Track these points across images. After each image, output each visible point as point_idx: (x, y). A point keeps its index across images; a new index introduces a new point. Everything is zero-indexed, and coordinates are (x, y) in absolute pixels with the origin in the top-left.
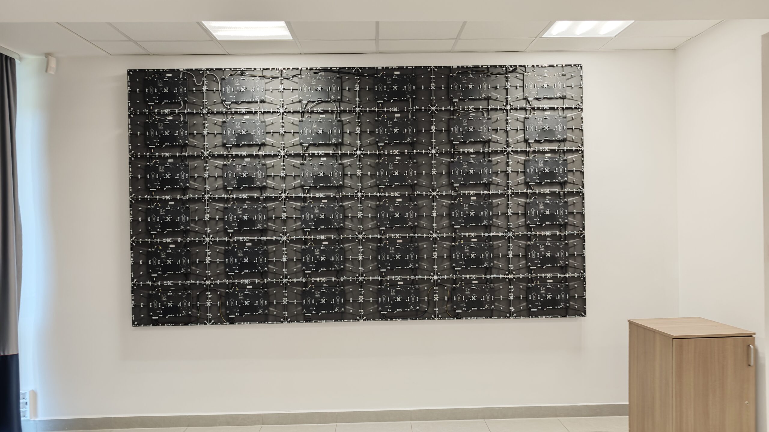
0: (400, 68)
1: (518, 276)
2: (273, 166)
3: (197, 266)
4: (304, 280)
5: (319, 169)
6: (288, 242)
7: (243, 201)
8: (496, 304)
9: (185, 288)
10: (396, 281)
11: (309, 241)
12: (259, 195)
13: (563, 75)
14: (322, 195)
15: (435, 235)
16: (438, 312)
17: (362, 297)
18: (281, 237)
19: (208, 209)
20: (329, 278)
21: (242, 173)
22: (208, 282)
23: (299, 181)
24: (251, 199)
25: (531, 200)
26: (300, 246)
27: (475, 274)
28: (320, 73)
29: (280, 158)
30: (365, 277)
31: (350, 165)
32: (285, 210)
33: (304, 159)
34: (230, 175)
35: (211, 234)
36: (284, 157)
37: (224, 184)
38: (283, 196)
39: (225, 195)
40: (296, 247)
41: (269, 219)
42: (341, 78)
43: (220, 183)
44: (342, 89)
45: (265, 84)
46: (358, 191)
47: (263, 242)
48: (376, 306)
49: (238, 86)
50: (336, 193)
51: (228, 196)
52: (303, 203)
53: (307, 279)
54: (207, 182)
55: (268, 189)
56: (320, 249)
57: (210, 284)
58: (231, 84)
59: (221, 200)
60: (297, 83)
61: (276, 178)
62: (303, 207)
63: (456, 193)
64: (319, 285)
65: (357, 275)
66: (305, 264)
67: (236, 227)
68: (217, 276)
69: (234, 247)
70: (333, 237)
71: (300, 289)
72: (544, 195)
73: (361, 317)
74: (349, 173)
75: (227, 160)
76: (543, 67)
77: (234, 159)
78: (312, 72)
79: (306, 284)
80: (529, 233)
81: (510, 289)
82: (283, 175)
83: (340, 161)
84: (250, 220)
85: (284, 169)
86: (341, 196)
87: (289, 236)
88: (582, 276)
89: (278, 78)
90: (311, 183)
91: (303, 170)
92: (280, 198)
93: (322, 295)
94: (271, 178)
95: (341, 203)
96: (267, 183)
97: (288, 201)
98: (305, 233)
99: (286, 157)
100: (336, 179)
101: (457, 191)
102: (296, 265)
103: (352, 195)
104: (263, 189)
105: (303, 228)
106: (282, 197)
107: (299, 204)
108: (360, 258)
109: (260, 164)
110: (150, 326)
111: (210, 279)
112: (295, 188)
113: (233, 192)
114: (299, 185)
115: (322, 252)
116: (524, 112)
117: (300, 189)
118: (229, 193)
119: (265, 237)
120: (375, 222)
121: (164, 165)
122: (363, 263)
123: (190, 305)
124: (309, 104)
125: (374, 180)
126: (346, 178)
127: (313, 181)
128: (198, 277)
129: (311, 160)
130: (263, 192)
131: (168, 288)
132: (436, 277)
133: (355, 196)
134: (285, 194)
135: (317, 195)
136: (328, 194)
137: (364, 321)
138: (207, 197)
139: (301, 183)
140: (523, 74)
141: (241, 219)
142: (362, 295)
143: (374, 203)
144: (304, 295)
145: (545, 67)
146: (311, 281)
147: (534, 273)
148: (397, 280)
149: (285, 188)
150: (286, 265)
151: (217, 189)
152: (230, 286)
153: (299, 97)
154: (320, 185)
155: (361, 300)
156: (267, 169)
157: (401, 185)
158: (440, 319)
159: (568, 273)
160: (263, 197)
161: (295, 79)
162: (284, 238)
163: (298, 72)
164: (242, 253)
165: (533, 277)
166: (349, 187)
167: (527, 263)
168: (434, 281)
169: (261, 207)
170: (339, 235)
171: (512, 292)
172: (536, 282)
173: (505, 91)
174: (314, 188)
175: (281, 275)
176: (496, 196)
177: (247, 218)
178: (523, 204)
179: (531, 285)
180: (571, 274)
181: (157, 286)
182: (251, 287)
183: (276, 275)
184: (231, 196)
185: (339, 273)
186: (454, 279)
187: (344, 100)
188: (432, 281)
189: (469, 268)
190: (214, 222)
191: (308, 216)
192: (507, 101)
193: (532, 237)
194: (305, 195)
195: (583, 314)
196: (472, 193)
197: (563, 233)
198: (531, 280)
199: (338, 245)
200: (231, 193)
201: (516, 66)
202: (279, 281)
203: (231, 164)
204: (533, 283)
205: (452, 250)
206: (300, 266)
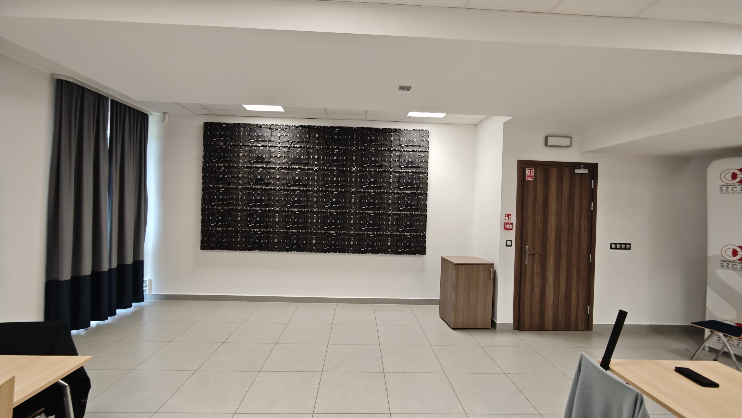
0: (339, 127)
1: (393, 233)
2: (273, 173)
3: (234, 221)
4: (286, 230)
5: (296, 175)
6: (279, 211)
7: (258, 189)
8: (382, 247)
9: (227, 231)
11: (289, 211)
12: (266, 187)
13: (420, 135)
14: (297, 188)
15: (353, 211)
16: (352, 250)
17: (315, 240)
18: (275, 208)
19: (240, 193)
20: (298, 230)
21: (258, 176)
23: (286, 181)
24: (261, 189)
25: (401, 196)
26: (285, 214)
27: (372, 232)
28: (299, 128)
30: (316, 230)
31: (311, 174)
32: (278, 195)
33: (288, 170)
34: (252, 176)
35: (241, 205)
36: (279, 169)
37: (248, 181)
39: (249, 186)
40: (282, 214)
41: (270, 199)
42: (309, 131)
44: (309, 136)
45: (272, 132)
46: (315, 187)
47: (266, 211)
48: (322, 245)
49: (258, 132)
50: (304, 188)
51: (251, 187)
52: (287, 192)
53: (288, 230)
54: (240, 179)
55: (271, 184)
56: (294, 215)
57: (239, 230)
58: (255, 131)
59: (247, 189)
60: (287, 132)
61: (274, 179)
62: (287, 194)
63: (364, 190)
64: (293, 233)
65: (313, 229)
66: (287, 222)
67: (254, 202)
68: (243, 227)
69: (252, 213)
70: (301, 210)
71: (284, 235)
72: (408, 194)
73: (314, 250)
74: (311, 178)
75: (251, 169)
76: (410, 130)
77: (254, 169)
78: (295, 127)
79: (287, 233)
80: (399, 212)
81: (389, 239)
82: (278, 177)
83: (307, 172)
84: (261, 199)
85: (279, 175)
86: (306, 189)
87: (279, 208)
88: (424, 235)
89: (278, 129)
90: (292, 182)
91: (288, 176)
93: (295, 238)
94: (272, 179)
95: (306, 193)
96: (270, 181)
97: (280, 191)
98: (287, 207)
100: (304, 181)
102: (282, 223)
104: (268, 184)
105: (287, 205)
106: (277, 189)
107: (285, 192)
108: (315, 221)
109: (267, 172)
110: (209, 250)
111: (240, 228)
112: (283, 184)
113: (253, 185)
114: (286, 183)
115: (296, 217)
116: (399, 152)
117: (286, 185)
118: (251, 185)
119: (268, 208)
120: (323, 203)
121: (220, 170)
122: (316, 223)
123: (230, 240)
124: (293, 143)
125: (323, 182)
126: (309, 180)
128: (234, 226)
129: (292, 171)
130: (268, 186)
131: (219, 231)
132: (352, 232)
133: (313, 189)
134: (278, 187)
135: (294, 188)
136: (300, 188)
137: (315, 252)
138: (240, 187)
140: (400, 133)
143: (323, 194)
144: (286, 238)
145: (411, 130)
146: (290, 231)
147: (401, 232)
148: (333, 232)
149: (278, 184)
150: (277, 222)
151: (245, 183)
152: (250, 231)
153: (288, 139)
154: (296, 183)
155: (314, 242)
156: (270, 174)
157: (337, 185)
158: (354, 253)
159: (418, 233)
160: (268, 188)
161: (287, 130)
162: (277, 209)
163: (288, 127)
164: (256, 216)
165: (400, 234)
166: (311, 185)
167: (397, 227)
169: (267, 193)
170: (305, 209)
171: (389, 241)
172: (402, 237)
173: (390, 141)
174: (293, 185)
175: (275, 227)
176: (384, 193)
178: (397, 198)
181: (214, 230)
182: (260, 233)
183: (272, 227)
185: (303, 228)
186: (361, 233)
187: (310, 142)
188: (350, 234)
189: (369, 229)
191: (289, 199)
192: (391, 146)
193: (401, 214)
194: (288, 188)
195: (424, 254)
196: (372, 191)
197: (416, 213)
198: (399, 236)
199: (304, 214)
201: (396, 129)
202: (274, 230)
203: (253, 171)
204: (400, 237)
205: (361, 219)
206: (284, 223)
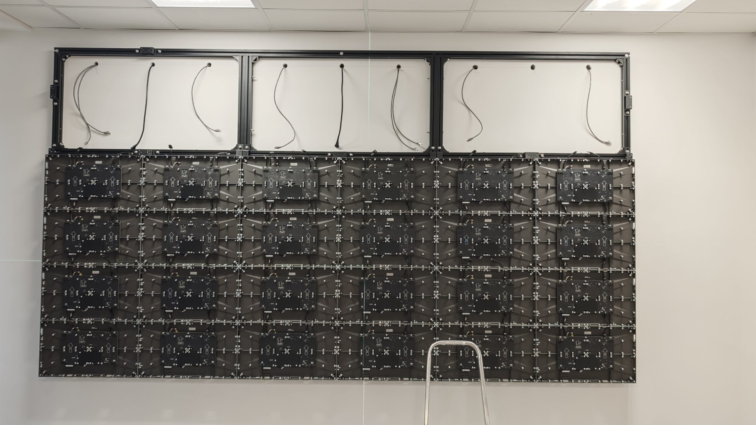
1: (546, 325)
2: (228, 172)
3: (126, 299)
4: (262, 322)
5: (287, 178)
6: (244, 271)
7: (189, 216)
8: (516, 362)
9: (110, 328)
10: (384, 328)
11: (272, 271)
12: (209, 210)
14: (290, 211)
15: (436, 268)
16: (438, 371)
17: (338, 347)
18: (235, 264)
19: (142, 226)
20: (295, 321)
21: (188, 181)
22: (139, 321)
23: (261, 192)
24: (198, 214)
25: (564, 225)
26: (259, 278)
27: (488, 321)
29: (237, 163)
30: (343, 321)
31: (328, 173)
32: (242, 230)
33: (268, 165)
34: (173, 183)
35: (146, 259)
36: (243, 161)
37: (164, 193)
38: (240, 211)
39: (165, 208)
40: (253, 278)
41: (220, 241)
43: (159, 192)
46: (337, 208)
47: (211, 271)
48: (357, 360)
50: (308, 209)
51: (169, 210)
52: (266, 221)
53: (267, 321)
55: (221, 202)
56: (285, 281)
57: (141, 323)
59: (160, 214)
61: (231, 188)
62: (264, 226)
63: (465, 212)
64: (282, 330)
65: (333, 318)
66: (264, 301)
67: (178, 250)
68: (152, 314)
69: (174, 276)
70: (302, 266)
71: (258, 334)
72: (581, 219)
73: (337, 375)
74: (326, 183)
75: (170, 163)
77: (179, 163)
79: (265, 328)
80: (561, 269)
81: (535, 342)
82: (240, 184)
83: (315, 168)
84: (196, 241)
85: (242, 177)
86: (314, 214)
87: (245, 264)
88: (630, 328)
90: (276, 195)
91: (267, 178)
92: (236, 214)
93: (286, 343)
94: (226, 188)
95: (314, 223)
96: (219, 194)
97: (246, 218)
98: (266, 260)
99: (246, 161)
100: (308, 191)
101: (467, 211)
102: (253, 303)
103: (330, 212)
104: (214, 201)
105: (264, 254)
106: (238, 213)
107: (260, 223)
108: (337, 296)
109: (212, 170)
110: (62, 376)
111: (141, 317)
112: (255, 201)
113: (176, 204)
114: (261, 198)
115: (288, 286)
117: (262, 203)
118: (171, 206)
119: (214, 265)
120: (359, 248)
121: (89, 169)
122: (341, 302)
123: (115, 350)
125: (359, 193)
126: (322, 189)
127: (279, 193)
128: (127, 314)
129: (278, 165)
130: (214, 205)
131: (87, 327)
132: (436, 324)
133: (334, 213)
134: (242, 209)
135: (283, 211)
136: (297, 210)
137: (339, 379)
138: (141, 210)
139: (263, 194)
141: (184, 240)
142: (338, 345)
143: (357, 223)
144: (263, 342)
146: (272, 324)
147: (567, 321)
148: (385, 326)
149: (242, 201)
150: (240, 301)
151: (155, 200)
152: (167, 327)
154: (288, 198)
155: (336, 352)
156: (221, 176)
157: (394, 201)
158: (441, 380)
159: (612, 324)
160: (214, 212)
162: (239, 266)
164: (184, 285)
165: (566, 326)
166: (326, 201)
167: (557, 309)
168: (434, 329)
169: (211, 225)
170: (311, 265)
171: (538, 347)
172: (570, 334)
174: (281, 202)
175: (234, 315)
176: (518, 218)
177: (193, 238)
178: (554, 230)
179: (563, 337)
180: (616, 325)
181: (73, 325)
182: (194, 329)
183: (227, 315)
184: (174, 209)
185: (308, 315)
186: (461, 327)
188: (431, 329)
189: (481, 313)
190: (150, 243)
191: (270, 239)
193: (565, 274)
194: (268, 211)
195: (631, 378)
196: (486, 213)
197: (606, 270)
198: (563, 332)
199: (308, 277)
200: (173, 205)
202: (230, 322)
203: (175, 168)
204: (565, 335)
205: (459, 288)
206: (258, 303)
